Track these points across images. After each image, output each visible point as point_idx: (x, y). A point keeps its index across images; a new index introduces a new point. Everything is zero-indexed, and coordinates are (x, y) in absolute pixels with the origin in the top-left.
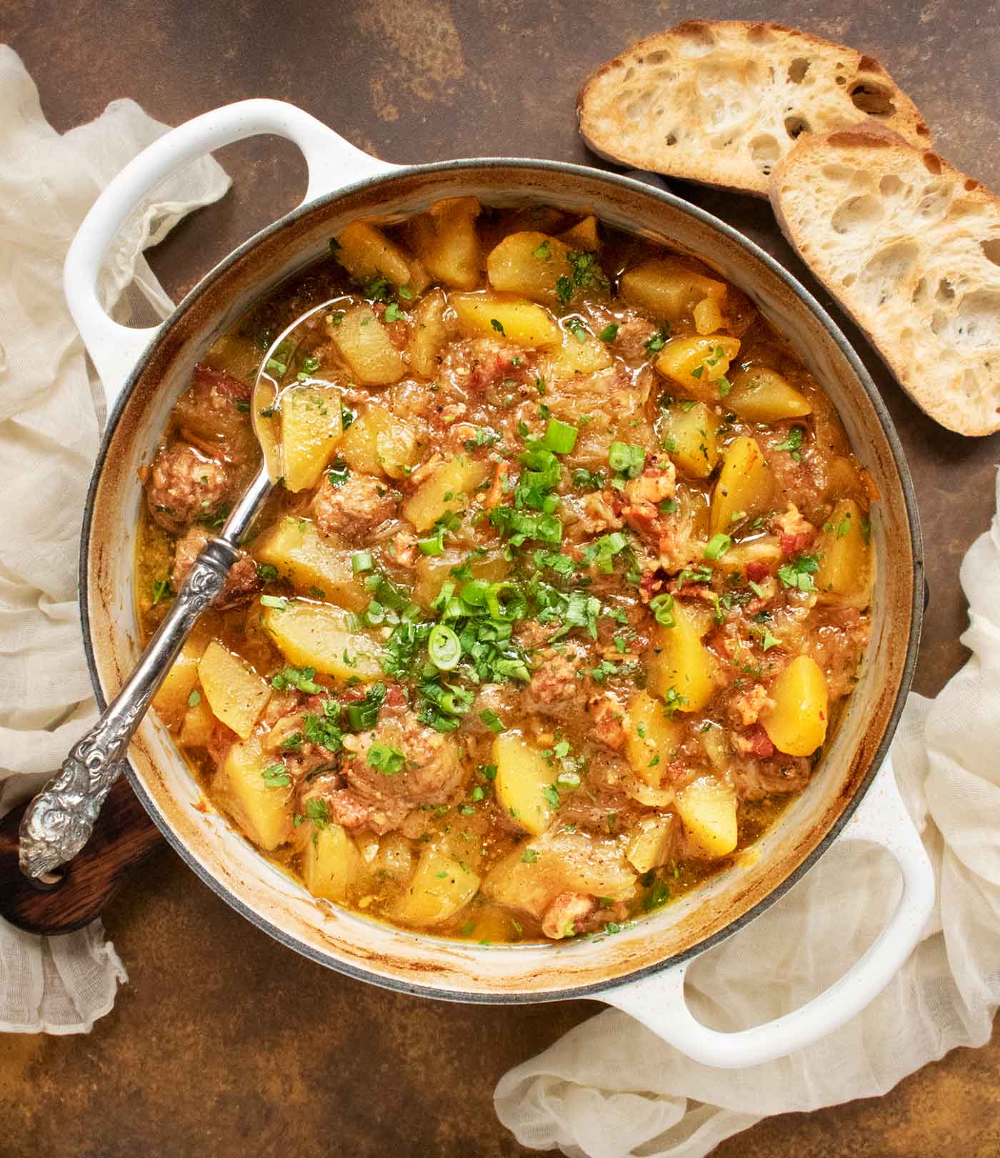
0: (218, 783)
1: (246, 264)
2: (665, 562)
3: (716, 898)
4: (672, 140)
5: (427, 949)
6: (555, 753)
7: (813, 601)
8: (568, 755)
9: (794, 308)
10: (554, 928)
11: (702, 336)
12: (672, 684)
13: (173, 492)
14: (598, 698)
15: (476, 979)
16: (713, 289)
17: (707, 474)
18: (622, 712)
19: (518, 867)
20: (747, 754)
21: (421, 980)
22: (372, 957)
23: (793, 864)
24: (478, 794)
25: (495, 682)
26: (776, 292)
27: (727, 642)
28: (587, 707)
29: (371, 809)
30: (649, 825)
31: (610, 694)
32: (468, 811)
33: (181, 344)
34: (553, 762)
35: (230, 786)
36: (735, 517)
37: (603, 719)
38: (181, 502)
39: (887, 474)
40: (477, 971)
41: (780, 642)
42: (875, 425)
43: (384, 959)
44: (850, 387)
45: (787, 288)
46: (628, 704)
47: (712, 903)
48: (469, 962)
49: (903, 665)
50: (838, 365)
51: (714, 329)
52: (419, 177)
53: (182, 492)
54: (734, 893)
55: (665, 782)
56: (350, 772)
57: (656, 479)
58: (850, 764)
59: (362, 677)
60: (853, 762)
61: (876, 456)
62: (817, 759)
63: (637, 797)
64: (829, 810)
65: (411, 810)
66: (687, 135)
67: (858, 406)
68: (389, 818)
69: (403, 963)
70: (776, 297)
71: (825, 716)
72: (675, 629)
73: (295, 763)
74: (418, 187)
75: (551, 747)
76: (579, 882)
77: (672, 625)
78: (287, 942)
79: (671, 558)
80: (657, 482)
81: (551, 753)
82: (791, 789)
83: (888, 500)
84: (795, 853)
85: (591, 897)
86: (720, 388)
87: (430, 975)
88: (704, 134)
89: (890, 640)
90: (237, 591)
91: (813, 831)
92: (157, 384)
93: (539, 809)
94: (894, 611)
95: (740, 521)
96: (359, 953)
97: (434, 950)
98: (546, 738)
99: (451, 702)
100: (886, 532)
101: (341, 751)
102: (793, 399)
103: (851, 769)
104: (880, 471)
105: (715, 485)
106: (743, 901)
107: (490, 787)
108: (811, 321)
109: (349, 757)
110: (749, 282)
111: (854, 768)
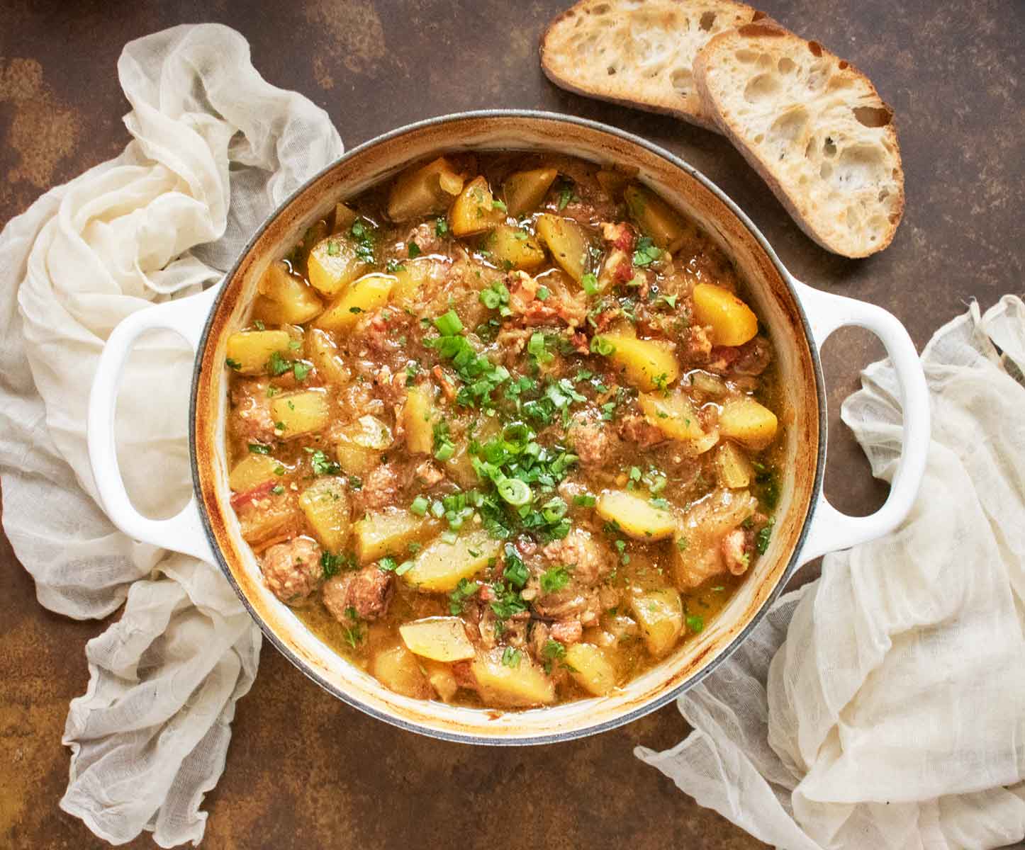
0: (487, 697)
1: (201, 416)
2: (574, 323)
3: (798, 452)
4: (612, 71)
5: (689, 652)
6: (633, 479)
7: (669, 256)
8: (642, 473)
9: (490, 127)
10: (739, 565)
11: (460, 195)
12: (649, 377)
13: (288, 584)
14: (622, 427)
15: (732, 631)
16: (438, 167)
17: (543, 256)
18: (641, 419)
19: (683, 555)
20: (727, 368)
21: (706, 662)
22: (668, 684)
23: (812, 386)
24: (621, 545)
25: (562, 480)
26: (472, 130)
27: (650, 325)
28: (621, 438)
29: (579, 616)
30: (722, 460)
31: (625, 419)
32: (627, 559)
33: (213, 494)
34: (639, 485)
35: (494, 690)
36: (582, 262)
37: (637, 435)
38: (298, 584)
39: (628, 151)
40: (728, 629)
41: (677, 295)
42: (595, 135)
43: (676, 677)
44: (562, 133)
45: (475, 120)
46: (640, 412)
47: (799, 457)
48: (718, 632)
49: (746, 229)
50: (543, 129)
51: (462, 185)
52: (237, 274)
53: (294, 579)
54: (803, 437)
55: (705, 428)
56: (546, 610)
57: (520, 288)
58: (779, 309)
59: (493, 555)
60: (781, 306)
61: (614, 151)
62: (763, 330)
63: (701, 451)
64: (797, 342)
65: (598, 593)
66: (623, 68)
67: (577, 138)
68: (592, 611)
69: (686, 668)
70: (475, 134)
71: (741, 302)
72: (618, 350)
73: (513, 640)
74: (241, 281)
75: (629, 479)
76: (723, 527)
77: (614, 350)
78: (617, 724)
79: (574, 317)
80: (523, 288)
81: (632, 482)
82: (769, 360)
83: (644, 164)
84: (807, 381)
85: (737, 528)
86: (500, 209)
87: (707, 656)
88: (637, 67)
89: (726, 228)
90: (382, 590)
91: (802, 360)
92: (224, 529)
93: (659, 516)
94: (711, 211)
95: (587, 261)
96: (660, 689)
97: (694, 648)
98: (621, 479)
99: (552, 514)
100: (661, 182)
101: (529, 605)
102: (541, 174)
103: (783, 310)
104: (623, 155)
105: (554, 258)
106: (811, 434)
107: (623, 535)
108: (505, 123)
109: (536, 602)
110: (454, 142)
111: (784, 307)
